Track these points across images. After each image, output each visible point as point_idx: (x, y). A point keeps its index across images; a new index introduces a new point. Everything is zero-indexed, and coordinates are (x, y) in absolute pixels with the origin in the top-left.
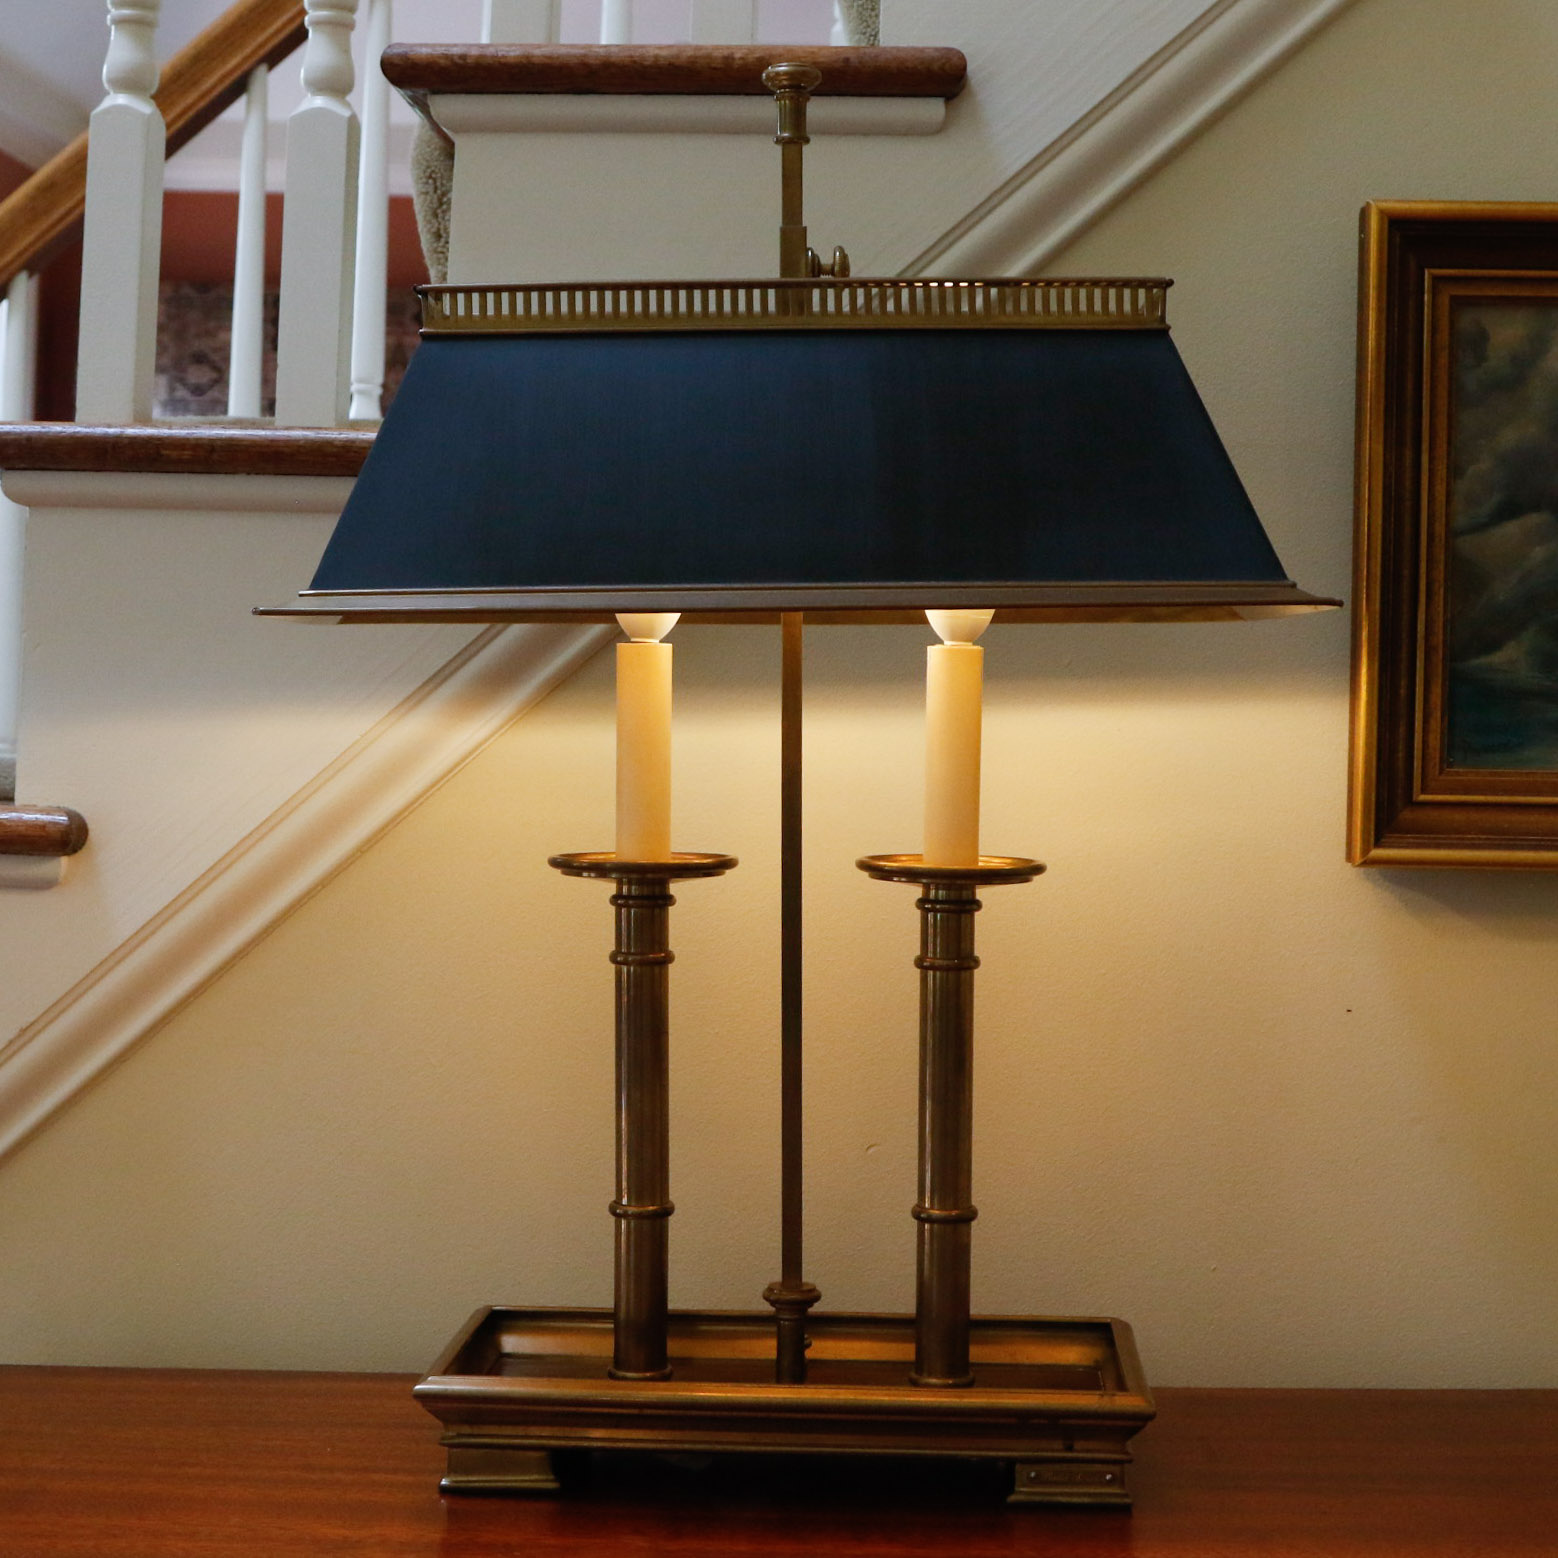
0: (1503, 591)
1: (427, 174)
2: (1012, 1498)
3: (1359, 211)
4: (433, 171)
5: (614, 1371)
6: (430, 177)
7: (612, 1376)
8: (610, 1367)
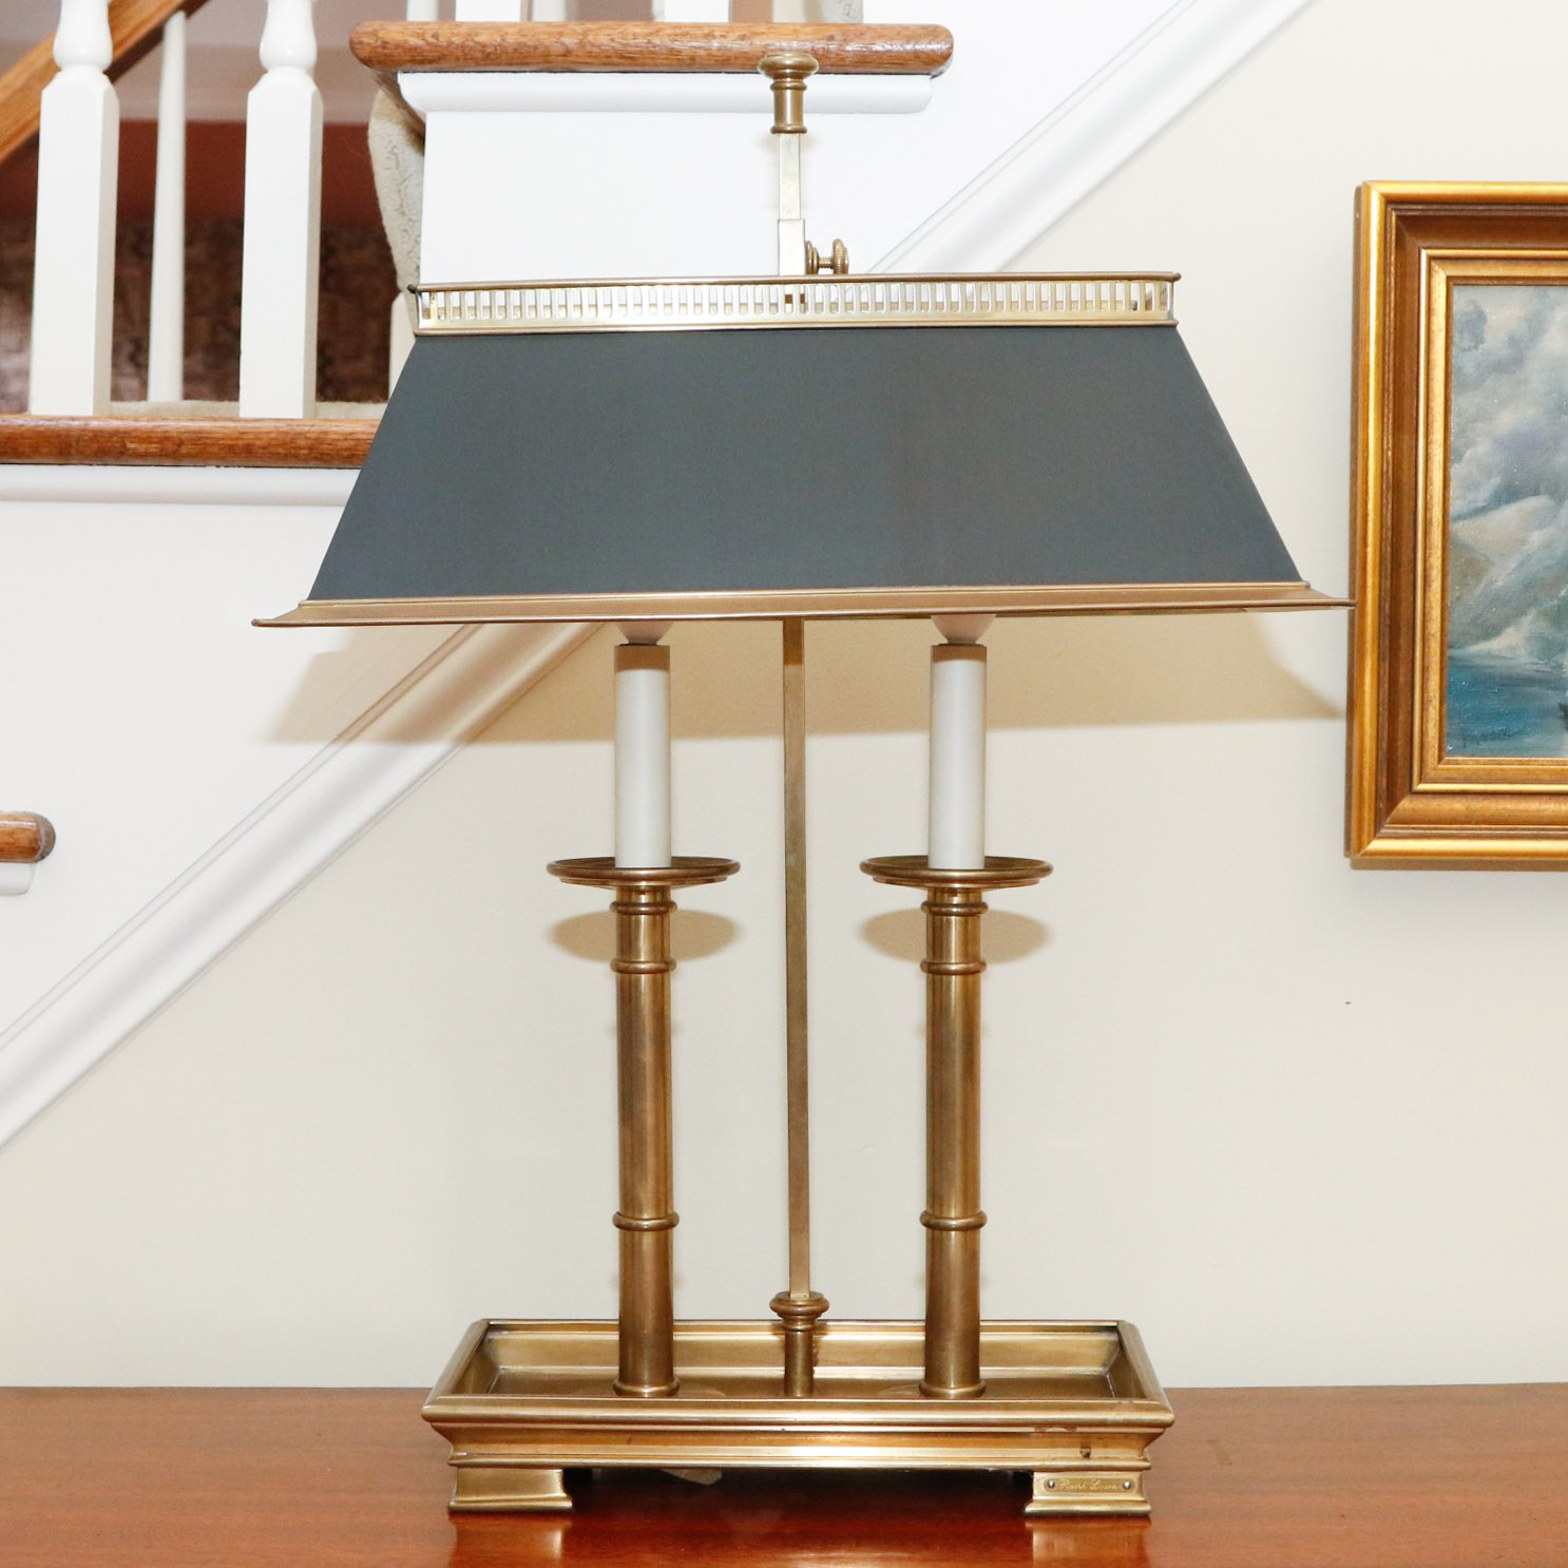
0: (1502, 576)
1: (389, 149)
2: (1029, 1509)
3: (1353, 191)
4: (395, 147)
5: (619, 1385)
6: (392, 152)
7: (620, 1392)
8: (616, 1382)
